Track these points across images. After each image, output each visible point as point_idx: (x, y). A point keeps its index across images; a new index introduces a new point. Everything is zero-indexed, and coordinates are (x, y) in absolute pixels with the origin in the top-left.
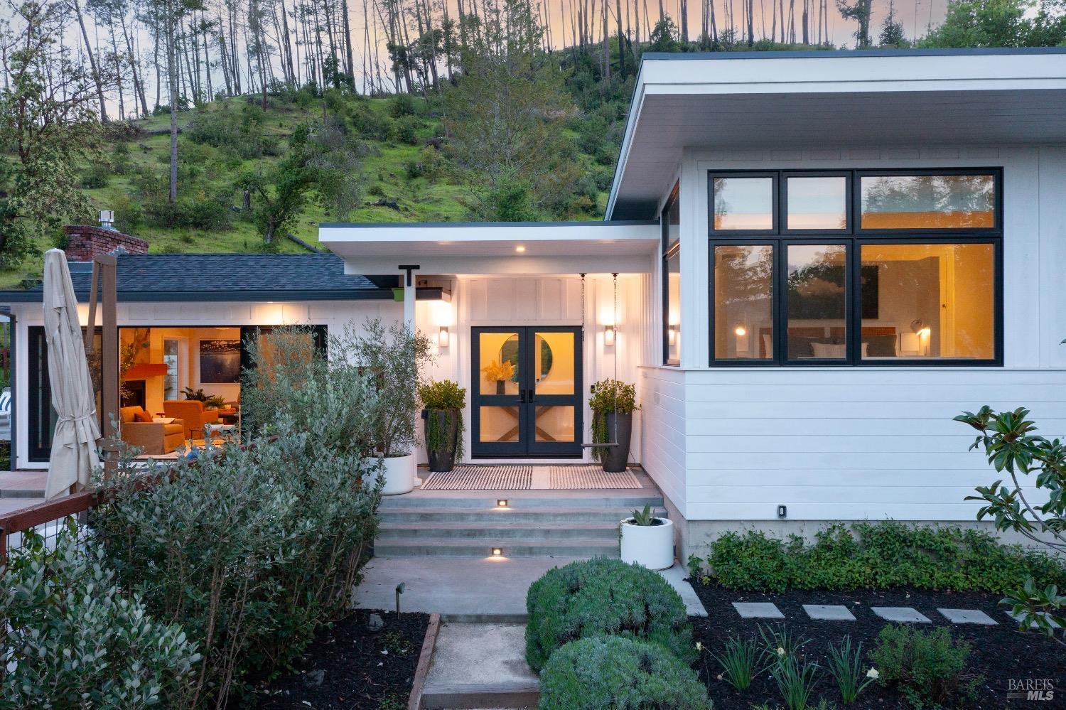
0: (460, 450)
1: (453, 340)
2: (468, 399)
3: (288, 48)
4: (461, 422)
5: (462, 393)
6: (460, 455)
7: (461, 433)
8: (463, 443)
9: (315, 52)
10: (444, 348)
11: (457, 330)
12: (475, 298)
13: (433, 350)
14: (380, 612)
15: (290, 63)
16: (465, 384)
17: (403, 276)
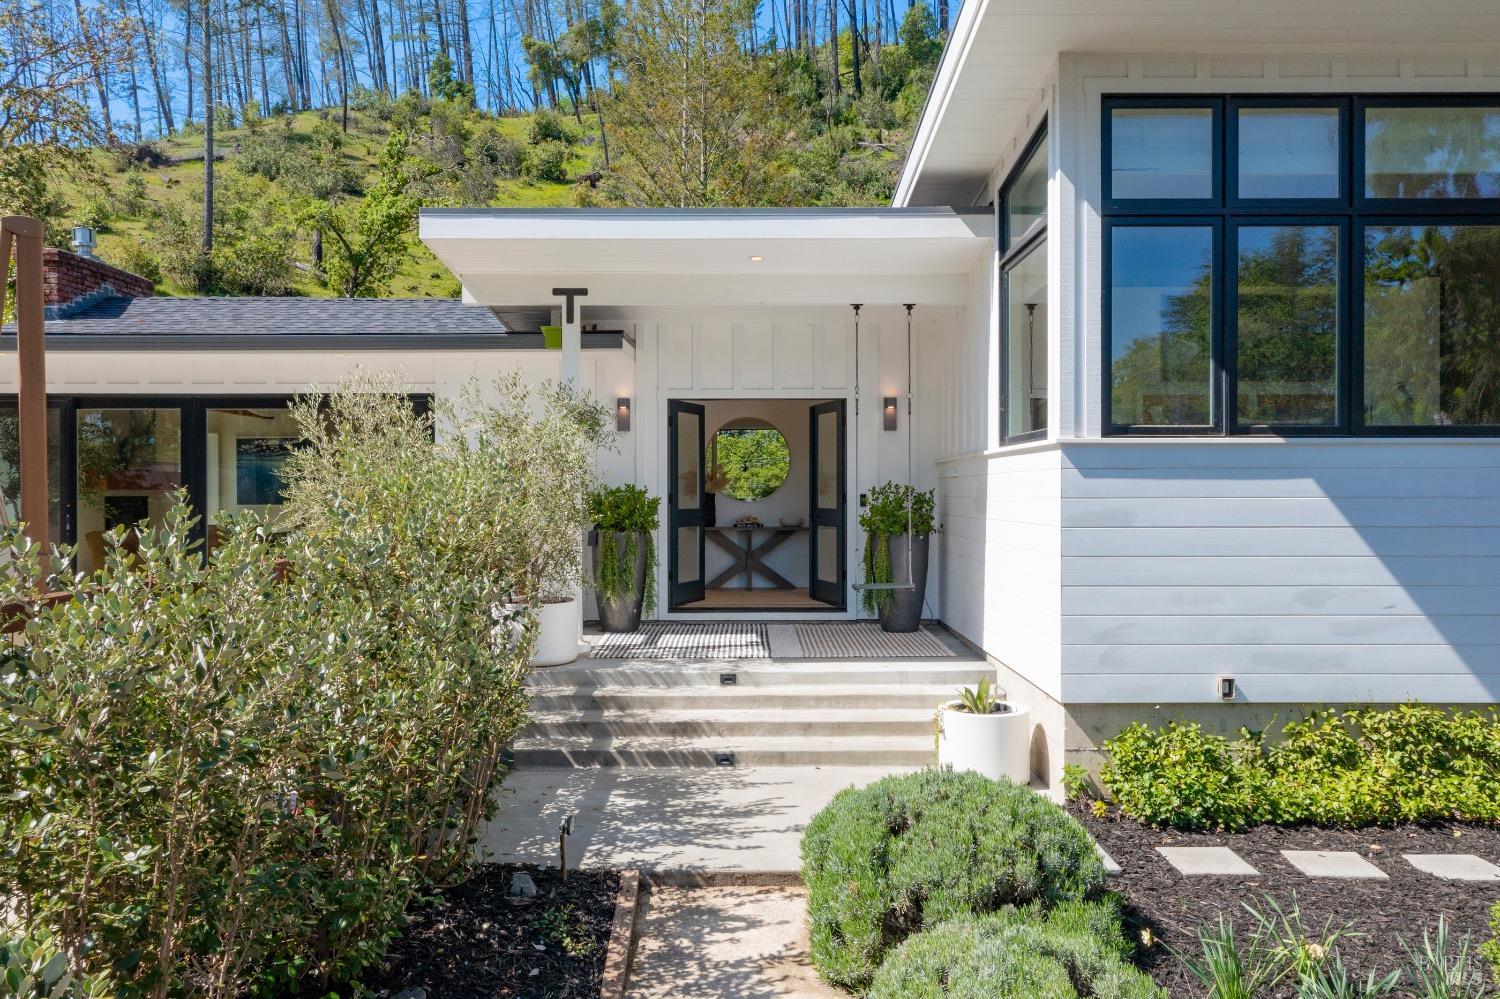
0: (650, 597)
3: (379, 46)
4: (651, 552)
5: (653, 504)
6: (650, 606)
7: (652, 567)
8: (655, 585)
9: (418, 50)
14: (531, 869)
15: (382, 67)
16: (658, 488)
17: (560, 308)
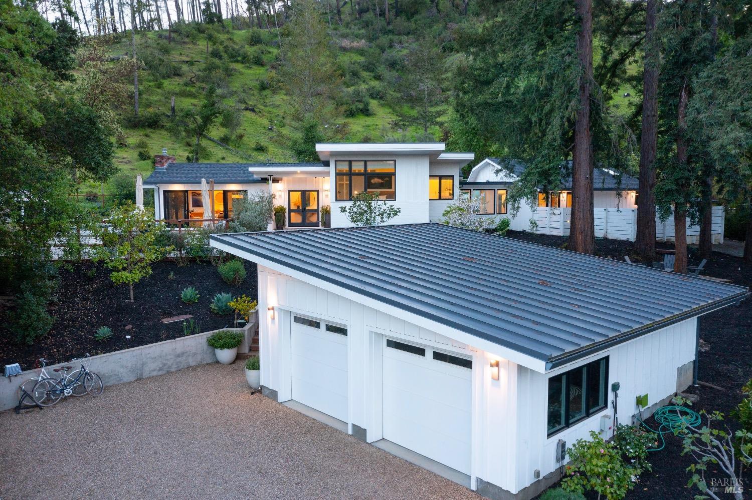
0: (285, 224)
1: (282, 194)
2: (287, 210)
4: (285, 217)
5: (285, 209)
6: (285, 226)
7: (285, 220)
8: (286, 222)
10: (280, 196)
11: (284, 191)
12: (289, 182)
13: (277, 197)
16: (286, 206)
17: (269, 178)
